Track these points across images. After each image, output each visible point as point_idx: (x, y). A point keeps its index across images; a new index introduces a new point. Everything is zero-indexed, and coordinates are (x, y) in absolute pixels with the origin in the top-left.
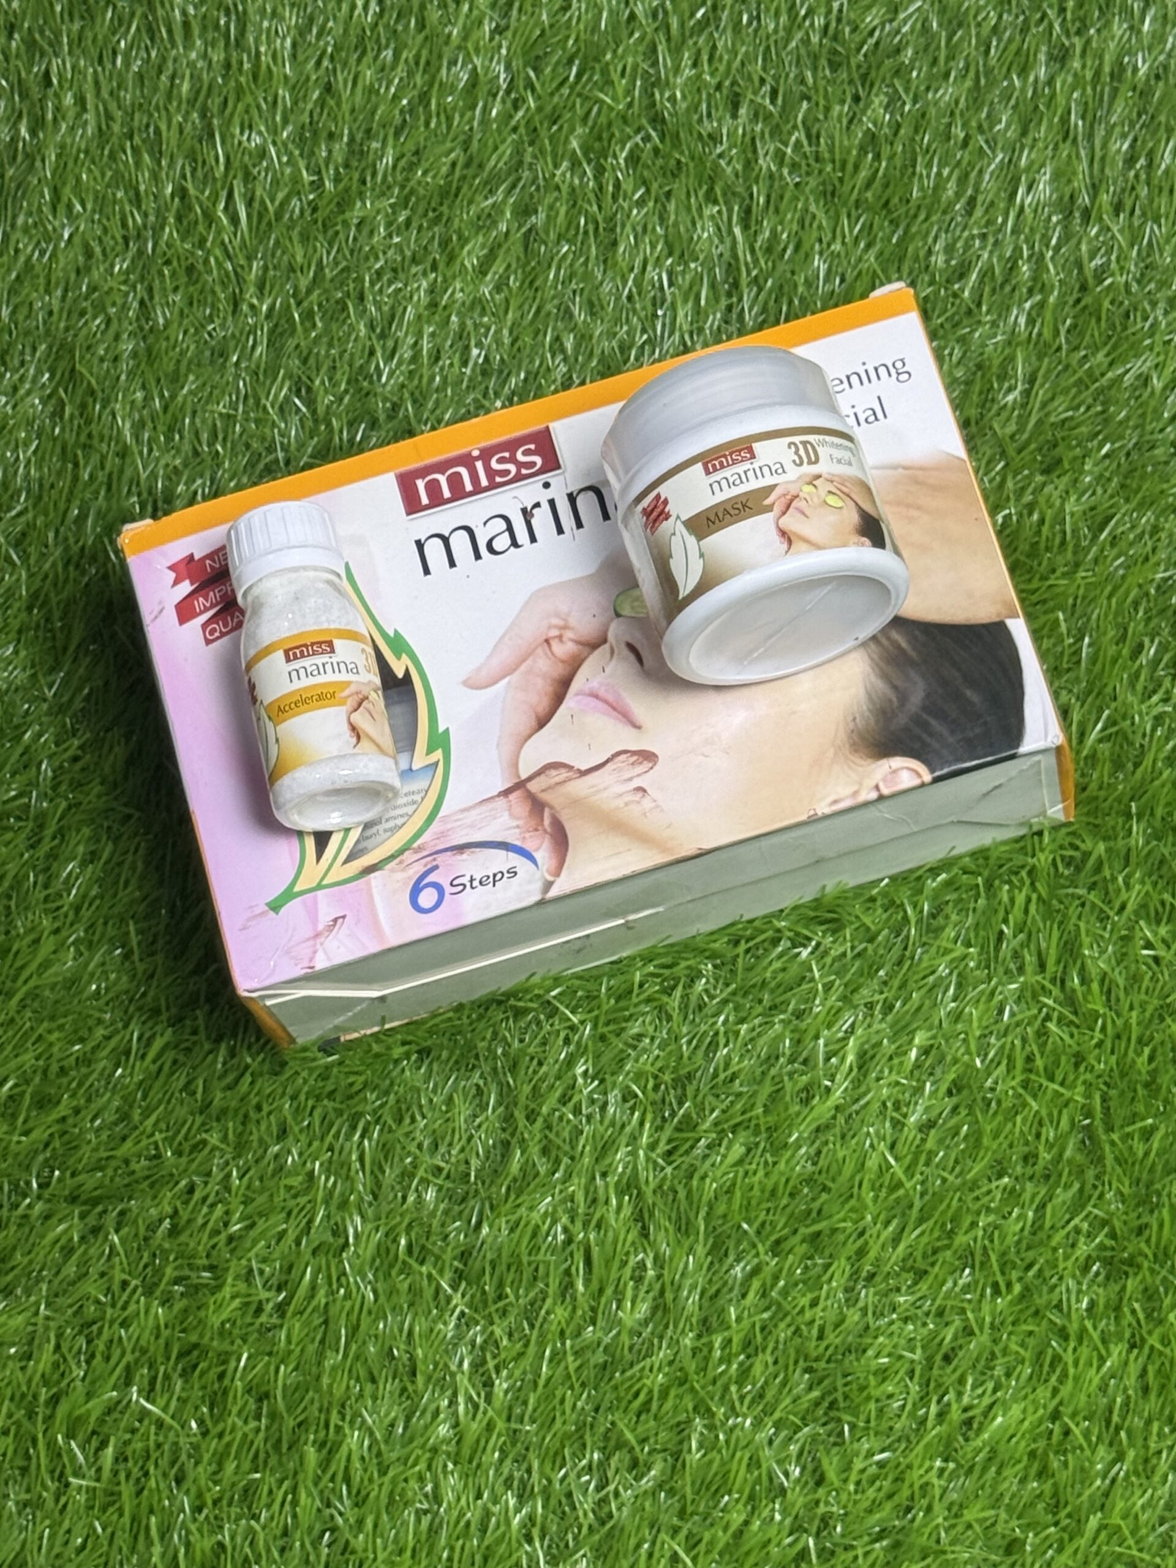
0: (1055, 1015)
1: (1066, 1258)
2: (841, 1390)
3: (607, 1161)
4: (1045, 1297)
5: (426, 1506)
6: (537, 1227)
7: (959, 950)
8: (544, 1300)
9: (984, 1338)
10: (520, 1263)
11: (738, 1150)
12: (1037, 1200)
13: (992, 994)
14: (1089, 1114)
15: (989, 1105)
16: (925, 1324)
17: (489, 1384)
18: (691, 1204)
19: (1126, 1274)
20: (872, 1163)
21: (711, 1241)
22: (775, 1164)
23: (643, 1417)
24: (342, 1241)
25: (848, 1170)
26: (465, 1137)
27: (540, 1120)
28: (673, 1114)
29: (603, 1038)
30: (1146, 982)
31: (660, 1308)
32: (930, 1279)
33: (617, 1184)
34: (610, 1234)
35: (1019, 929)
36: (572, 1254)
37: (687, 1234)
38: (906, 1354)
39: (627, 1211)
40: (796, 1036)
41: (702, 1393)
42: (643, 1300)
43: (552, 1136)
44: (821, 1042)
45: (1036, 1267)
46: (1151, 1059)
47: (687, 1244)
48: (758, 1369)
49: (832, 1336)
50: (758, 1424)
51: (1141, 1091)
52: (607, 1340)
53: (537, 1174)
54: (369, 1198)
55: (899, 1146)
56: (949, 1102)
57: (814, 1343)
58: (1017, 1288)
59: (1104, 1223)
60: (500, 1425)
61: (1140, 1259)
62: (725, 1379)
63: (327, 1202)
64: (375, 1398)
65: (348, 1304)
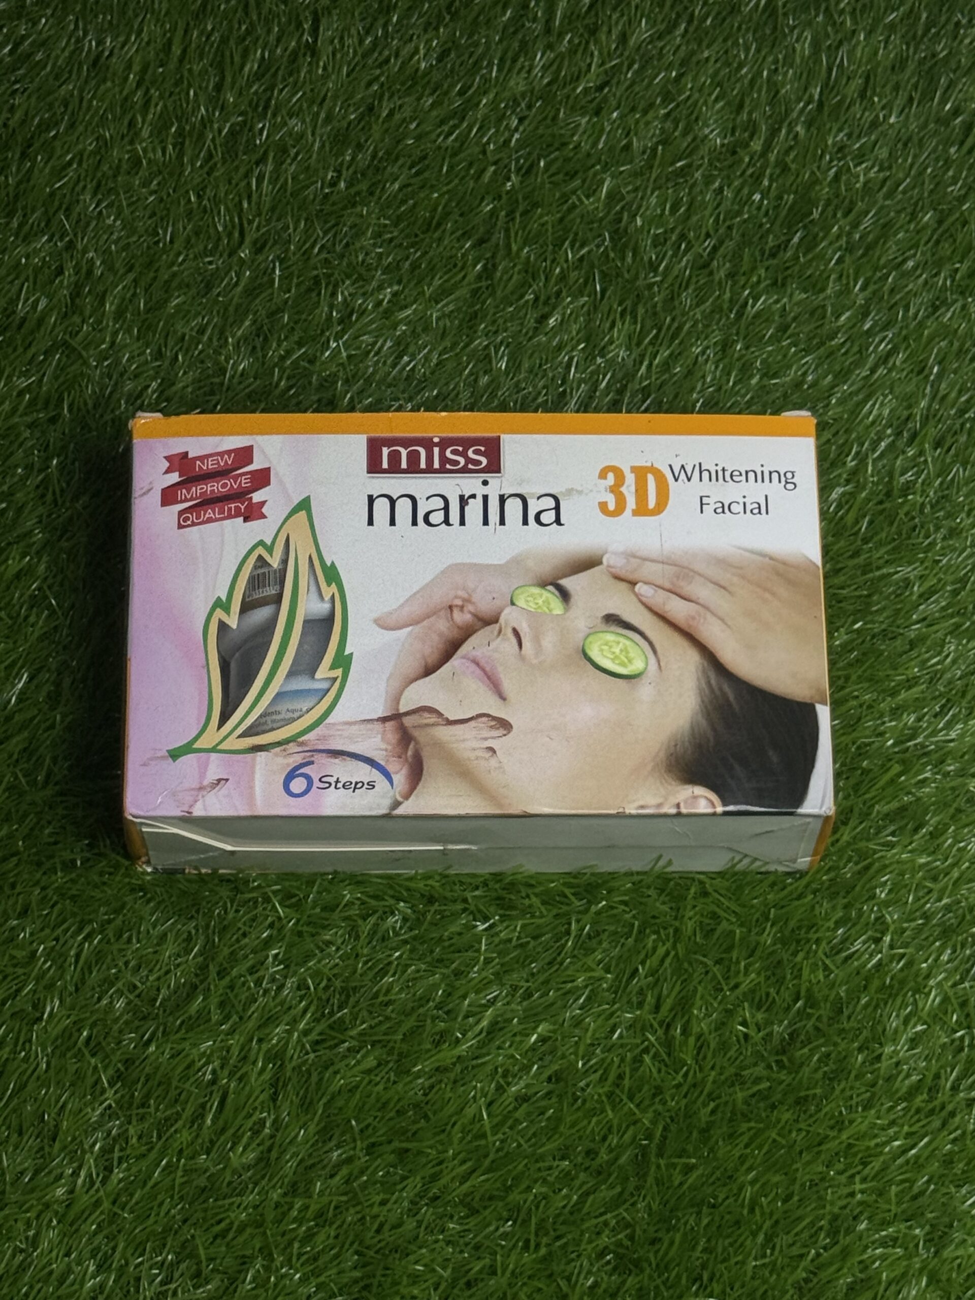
0: (653, 1051)
1: (590, 1242)
2: (378, 1278)
3: (267, 1031)
4: (562, 1267)
5: (23, 1246)
6: (193, 1062)
7: (599, 973)
8: (176, 1121)
9: (504, 1281)
10: (170, 1084)
11: (371, 1062)
12: (585, 1188)
13: (612, 1014)
14: (649, 1136)
15: (576, 1100)
16: (462, 1252)
17: (109, 1170)
18: (318, 1090)
19: (630, 1271)
20: (470, 1111)
21: (323, 1124)
22: (395, 1082)
23: (218, 1241)
24: (38, 1015)
25: (450, 1109)
26: (163, 971)
27: (228, 979)
28: (332, 1013)
29: (300, 934)
30: (732, 1053)
31: (264, 1162)
32: (481, 1217)
33: (269, 1050)
34: (248, 1088)
35: (652, 973)
36: (211, 1093)
37: (307, 1111)
38: (438, 1269)
39: (267, 1076)
40: (450, 990)
41: (271, 1240)
42: (253, 1150)
43: (231, 995)
44: (466, 1002)
45: (564, 1240)
46: (713, 1112)
47: (303, 1119)
48: (321, 1237)
49: (387, 1234)
50: (304, 1280)
51: (695, 1134)
52: (213, 1170)
53: (210, 1020)
54: (71, 988)
55: (495, 1106)
56: (546, 1087)
57: (371, 1234)
58: (543, 1251)
59: (628, 1225)
60: (106, 1205)
61: (645, 1265)
62: (293, 1235)
63: (38, 979)
64: (16, 1147)
65: (25, 1066)
